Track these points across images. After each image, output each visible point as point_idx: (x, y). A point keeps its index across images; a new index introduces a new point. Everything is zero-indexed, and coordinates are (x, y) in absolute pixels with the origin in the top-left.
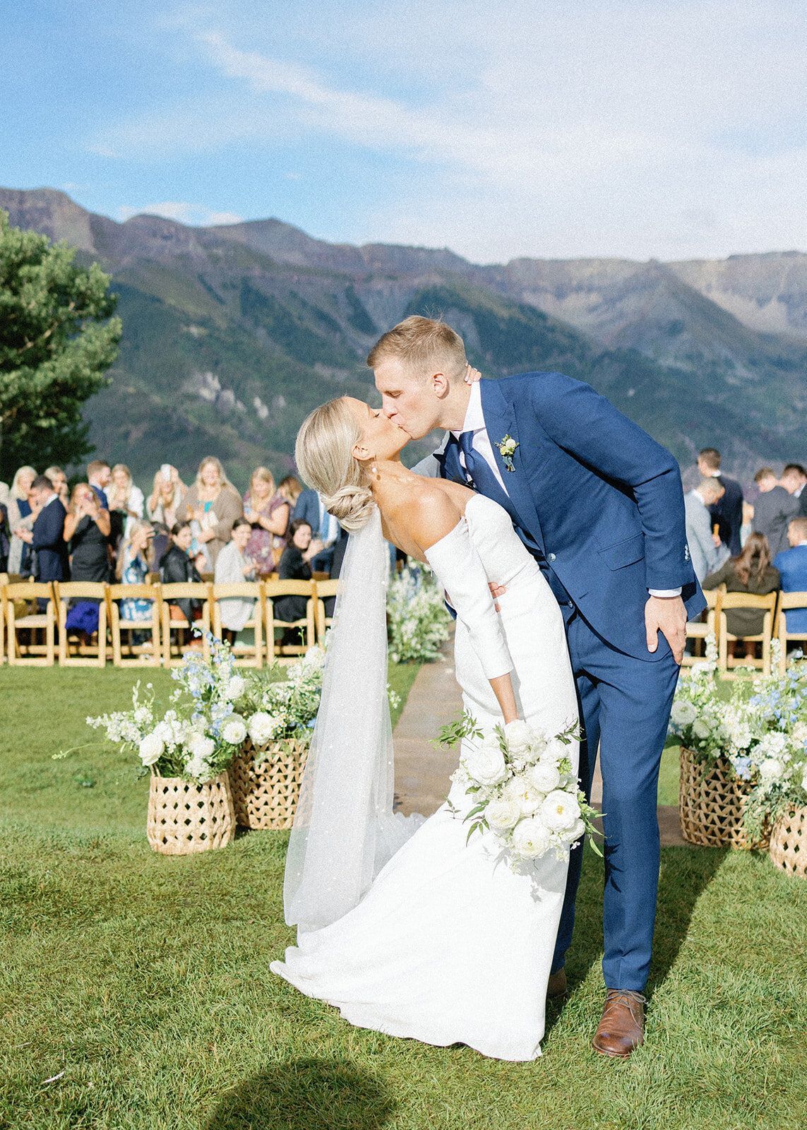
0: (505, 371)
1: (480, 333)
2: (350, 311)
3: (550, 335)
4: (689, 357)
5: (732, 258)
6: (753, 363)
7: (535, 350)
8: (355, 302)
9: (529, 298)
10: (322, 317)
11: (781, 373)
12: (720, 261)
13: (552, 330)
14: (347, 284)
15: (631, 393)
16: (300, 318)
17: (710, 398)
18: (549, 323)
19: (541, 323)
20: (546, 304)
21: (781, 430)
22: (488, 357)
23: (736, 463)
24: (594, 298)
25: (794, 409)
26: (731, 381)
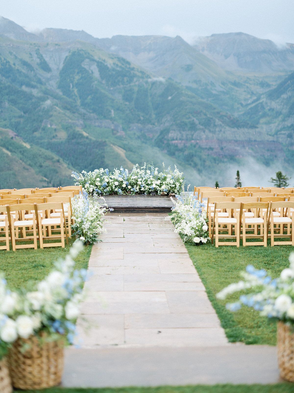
0: (112, 89)
1: (100, 71)
2: (38, 61)
3: (132, 72)
4: (195, 82)
5: (212, 35)
6: (223, 84)
7: (126, 79)
8: (41, 57)
9: (122, 55)
10: (25, 63)
11: (236, 88)
12: (208, 37)
13: (133, 69)
14: (36, 48)
15: (170, 98)
16: (14, 64)
17: (205, 100)
18: (132, 66)
19: (128, 66)
20: (130, 57)
21: (236, 115)
22: (104, 82)
23: (217, 129)
24: (152, 55)
25: (242, 105)
26: (214, 92)
